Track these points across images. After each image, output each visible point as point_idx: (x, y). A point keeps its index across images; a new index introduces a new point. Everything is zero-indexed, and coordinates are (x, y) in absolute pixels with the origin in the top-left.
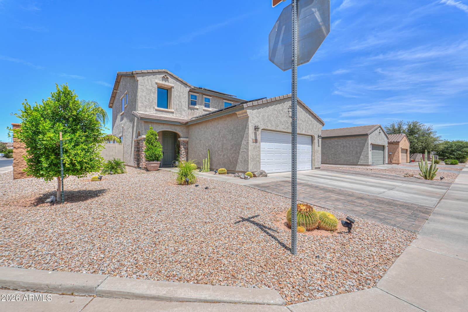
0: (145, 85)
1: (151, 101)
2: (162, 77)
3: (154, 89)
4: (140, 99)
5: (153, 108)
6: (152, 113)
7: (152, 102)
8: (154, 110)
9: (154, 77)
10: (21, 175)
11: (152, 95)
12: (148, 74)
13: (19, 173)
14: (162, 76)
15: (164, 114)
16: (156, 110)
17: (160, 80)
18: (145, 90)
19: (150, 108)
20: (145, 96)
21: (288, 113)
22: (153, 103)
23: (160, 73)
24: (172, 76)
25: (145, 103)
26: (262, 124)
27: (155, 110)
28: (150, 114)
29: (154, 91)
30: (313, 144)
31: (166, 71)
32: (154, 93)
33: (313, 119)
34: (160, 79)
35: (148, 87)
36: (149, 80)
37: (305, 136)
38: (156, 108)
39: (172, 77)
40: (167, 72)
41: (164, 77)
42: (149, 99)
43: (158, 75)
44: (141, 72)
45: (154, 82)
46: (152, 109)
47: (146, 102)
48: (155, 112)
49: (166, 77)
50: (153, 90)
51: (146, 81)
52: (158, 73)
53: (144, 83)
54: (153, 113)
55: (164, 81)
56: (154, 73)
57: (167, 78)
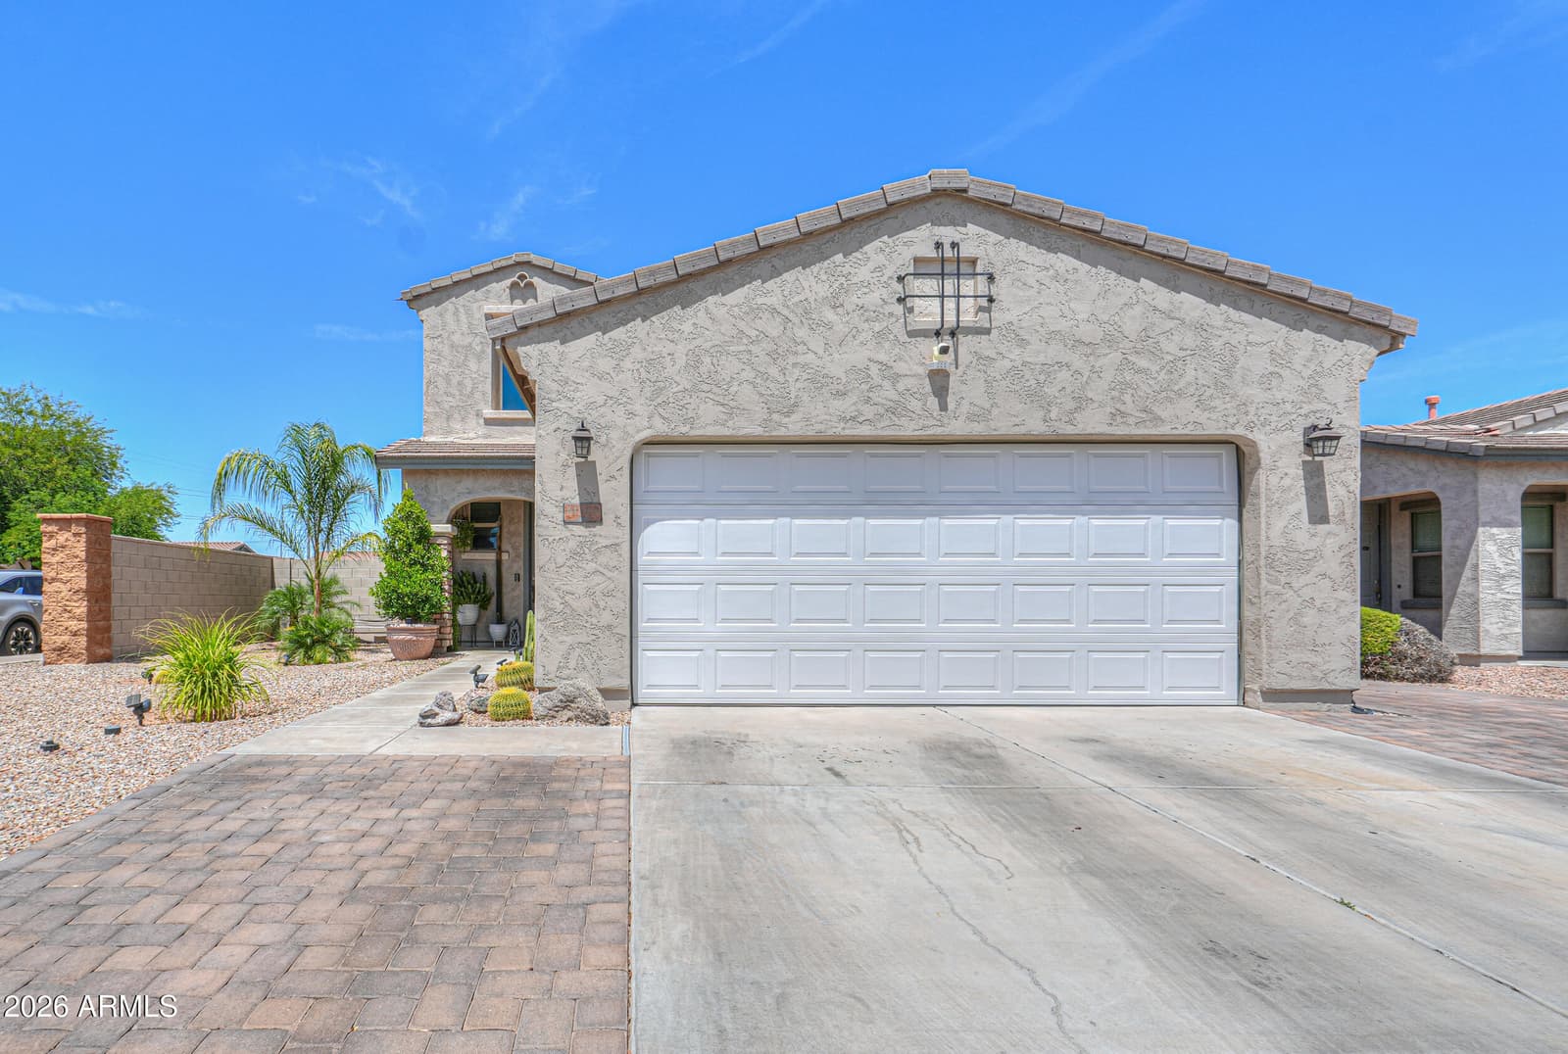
0: (445, 335)
1: (469, 389)
2: (509, 285)
3: (478, 340)
4: (428, 389)
5: (477, 415)
6: (472, 435)
7: (472, 393)
8: (478, 423)
9: (479, 294)
10: (58, 655)
11: (473, 365)
12: (457, 290)
13: (54, 650)
14: (508, 282)
15: (520, 434)
16: (489, 422)
17: (501, 303)
18: (446, 350)
19: (463, 420)
20: (447, 378)
21: (899, 309)
22: (477, 395)
23: (498, 273)
24: (548, 273)
25: (449, 402)
26: (637, 408)
27: (482, 421)
28: (465, 442)
29: (478, 348)
30: (1249, 500)
31: (525, 259)
32: (479, 358)
33: (1219, 315)
34: (504, 297)
35: (456, 338)
36: (461, 310)
37: (1147, 450)
38: (489, 412)
39: (551, 276)
40: (528, 263)
41: (514, 285)
42: (459, 383)
43: (494, 284)
44: (428, 289)
45: (479, 316)
46: (472, 422)
47: (450, 399)
48: (483, 430)
49: (522, 285)
50: (474, 345)
51: (449, 318)
52: (494, 277)
53: (444, 324)
54: (474, 436)
55: (516, 301)
56: (477, 280)
57: (530, 285)
